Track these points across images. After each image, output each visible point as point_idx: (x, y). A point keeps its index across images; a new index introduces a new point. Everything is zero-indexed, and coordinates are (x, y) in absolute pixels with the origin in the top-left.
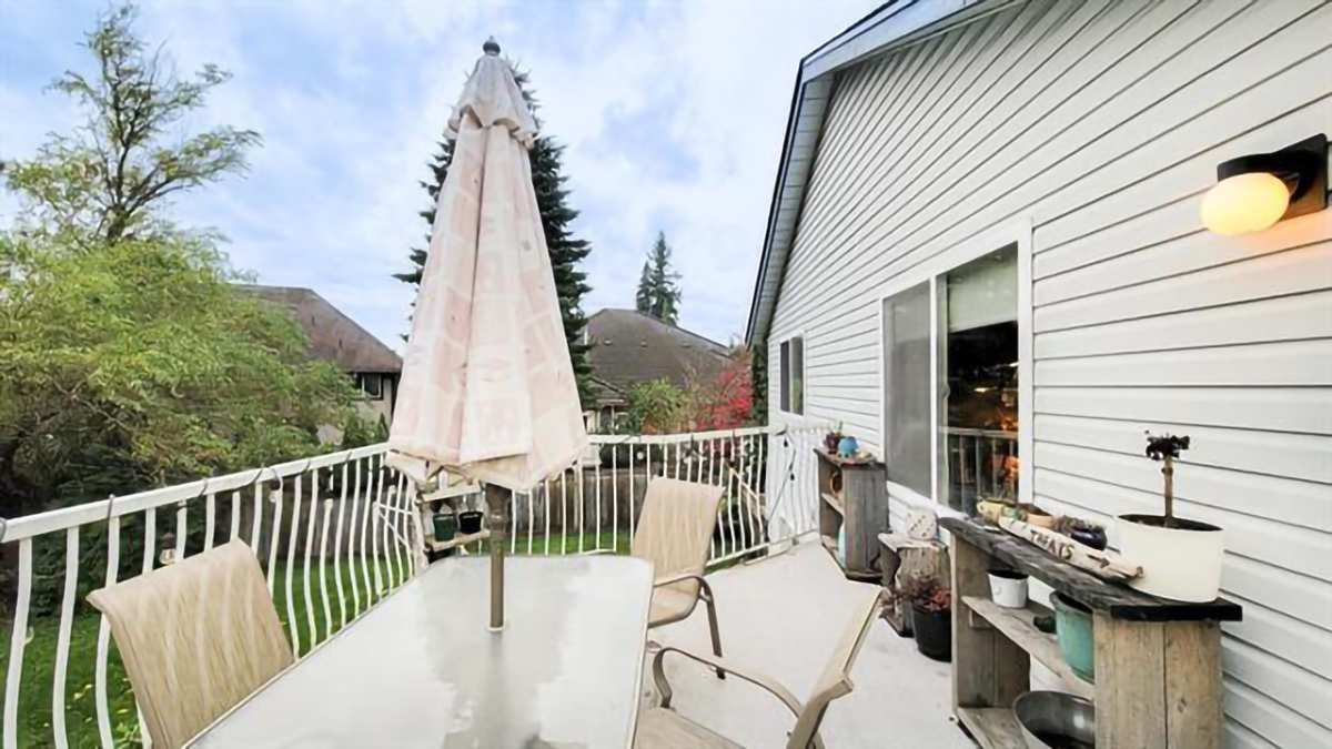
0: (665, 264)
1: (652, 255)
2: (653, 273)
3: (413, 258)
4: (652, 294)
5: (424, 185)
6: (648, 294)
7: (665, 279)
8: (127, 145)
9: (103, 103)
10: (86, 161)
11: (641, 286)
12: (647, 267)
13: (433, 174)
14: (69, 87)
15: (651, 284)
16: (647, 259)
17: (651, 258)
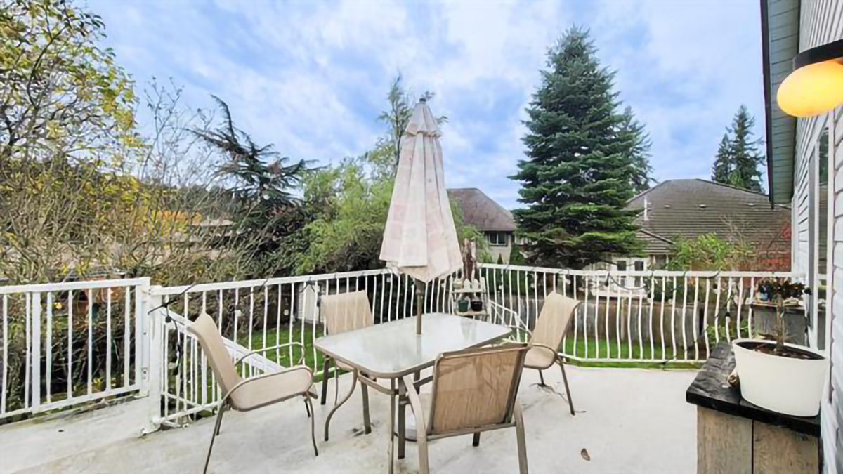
0: (746, 133)
1: (731, 128)
2: (731, 143)
3: (519, 165)
4: (732, 162)
5: (523, 122)
6: (726, 161)
7: (745, 147)
8: (400, 137)
9: (392, 121)
10: (388, 146)
11: (719, 156)
12: (725, 139)
13: (529, 115)
14: (382, 118)
15: (730, 153)
16: (727, 132)
17: (730, 131)
